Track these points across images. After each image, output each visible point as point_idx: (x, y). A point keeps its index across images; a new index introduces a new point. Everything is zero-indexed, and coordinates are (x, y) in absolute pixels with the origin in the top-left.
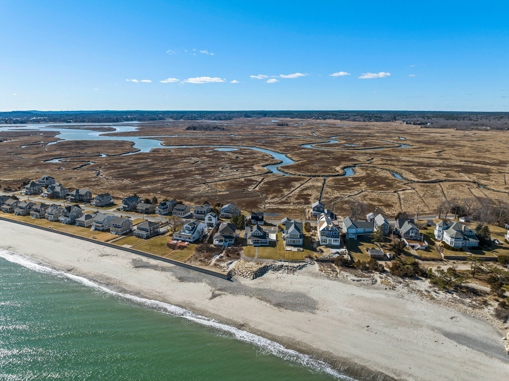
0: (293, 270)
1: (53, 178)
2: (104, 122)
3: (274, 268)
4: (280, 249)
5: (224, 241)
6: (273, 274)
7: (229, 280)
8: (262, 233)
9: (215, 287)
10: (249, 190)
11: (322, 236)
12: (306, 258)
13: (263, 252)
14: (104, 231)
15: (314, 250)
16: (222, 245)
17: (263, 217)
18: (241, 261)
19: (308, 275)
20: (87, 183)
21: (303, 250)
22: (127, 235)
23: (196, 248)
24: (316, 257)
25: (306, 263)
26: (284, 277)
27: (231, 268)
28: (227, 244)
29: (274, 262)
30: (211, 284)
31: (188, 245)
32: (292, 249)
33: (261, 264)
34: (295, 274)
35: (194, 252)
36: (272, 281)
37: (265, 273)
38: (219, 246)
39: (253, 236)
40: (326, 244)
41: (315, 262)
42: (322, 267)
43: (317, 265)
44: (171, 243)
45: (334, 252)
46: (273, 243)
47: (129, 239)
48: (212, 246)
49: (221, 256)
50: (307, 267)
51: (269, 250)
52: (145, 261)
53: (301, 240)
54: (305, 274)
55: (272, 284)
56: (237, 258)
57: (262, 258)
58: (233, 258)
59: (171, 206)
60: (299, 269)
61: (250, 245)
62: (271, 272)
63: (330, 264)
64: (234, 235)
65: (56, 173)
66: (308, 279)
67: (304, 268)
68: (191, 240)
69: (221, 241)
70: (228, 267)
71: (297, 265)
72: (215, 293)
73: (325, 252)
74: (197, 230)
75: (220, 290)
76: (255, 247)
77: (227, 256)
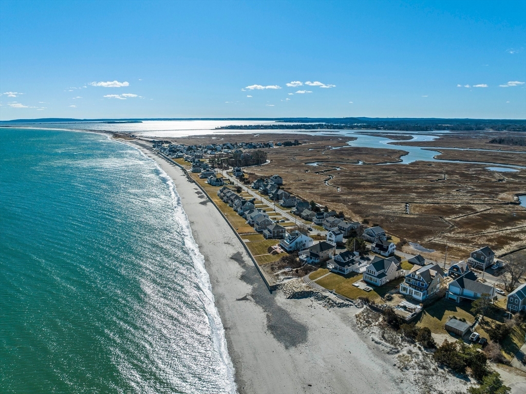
0: (331, 304)
1: (281, 178)
2: (412, 131)
3: (317, 296)
4: (348, 282)
5: (309, 258)
6: (312, 301)
7: (271, 291)
8: (345, 260)
9: (253, 292)
10: (447, 219)
11: (407, 283)
12: (360, 298)
13: (328, 279)
14: (252, 226)
15: (382, 295)
16: (304, 261)
17: (388, 247)
18: (300, 280)
19: (340, 316)
20: (307, 186)
21: (371, 290)
22: (261, 232)
23: (284, 257)
24: (374, 303)
25: (353, 304)
26: (317, 307)
27: (283, 282)
28: (311, 261)
29: (323, 291)
30: (254, 289)
31: (282, 252)
32: (362, 286)
33: (310, 288)
34: (330, 310)
35: (278, 260)
36: (300, 307)
37: (306, 297)
38: (301, 260)
39: (335, 261)
40: (406, 294)
41: (365, 306)
42: (365, 314)
43: (362, 310)
44: (273, 247)
45: (402, 305)
46: (354, 274)
47: (257, 236)
48: (298, 259)
49: (292, 270)
50: (348, 308)
51: (337, 279)
52: (242, 256)
53: (378, 280)
54: (339, 314)
55: (296, 309)
56: (300, 276)
57: (318, 283)
58: (297, 274)
59: (327, 217)
60: (338, 307)
61: (328, 269)
62: (312, 298)
63: (380, 315)
64: (321, 254)
65: (298, 174)
66: (334, 319)
67: (344, 307)
68: (287, 249)
69: (307, 257)
70: (283, 280)
71: (341, 301)
72: (247, 297)
73: (393, 301)
74: (295, 241)
75: (252, 296)
76: (330, 272)
77: (297, 271)
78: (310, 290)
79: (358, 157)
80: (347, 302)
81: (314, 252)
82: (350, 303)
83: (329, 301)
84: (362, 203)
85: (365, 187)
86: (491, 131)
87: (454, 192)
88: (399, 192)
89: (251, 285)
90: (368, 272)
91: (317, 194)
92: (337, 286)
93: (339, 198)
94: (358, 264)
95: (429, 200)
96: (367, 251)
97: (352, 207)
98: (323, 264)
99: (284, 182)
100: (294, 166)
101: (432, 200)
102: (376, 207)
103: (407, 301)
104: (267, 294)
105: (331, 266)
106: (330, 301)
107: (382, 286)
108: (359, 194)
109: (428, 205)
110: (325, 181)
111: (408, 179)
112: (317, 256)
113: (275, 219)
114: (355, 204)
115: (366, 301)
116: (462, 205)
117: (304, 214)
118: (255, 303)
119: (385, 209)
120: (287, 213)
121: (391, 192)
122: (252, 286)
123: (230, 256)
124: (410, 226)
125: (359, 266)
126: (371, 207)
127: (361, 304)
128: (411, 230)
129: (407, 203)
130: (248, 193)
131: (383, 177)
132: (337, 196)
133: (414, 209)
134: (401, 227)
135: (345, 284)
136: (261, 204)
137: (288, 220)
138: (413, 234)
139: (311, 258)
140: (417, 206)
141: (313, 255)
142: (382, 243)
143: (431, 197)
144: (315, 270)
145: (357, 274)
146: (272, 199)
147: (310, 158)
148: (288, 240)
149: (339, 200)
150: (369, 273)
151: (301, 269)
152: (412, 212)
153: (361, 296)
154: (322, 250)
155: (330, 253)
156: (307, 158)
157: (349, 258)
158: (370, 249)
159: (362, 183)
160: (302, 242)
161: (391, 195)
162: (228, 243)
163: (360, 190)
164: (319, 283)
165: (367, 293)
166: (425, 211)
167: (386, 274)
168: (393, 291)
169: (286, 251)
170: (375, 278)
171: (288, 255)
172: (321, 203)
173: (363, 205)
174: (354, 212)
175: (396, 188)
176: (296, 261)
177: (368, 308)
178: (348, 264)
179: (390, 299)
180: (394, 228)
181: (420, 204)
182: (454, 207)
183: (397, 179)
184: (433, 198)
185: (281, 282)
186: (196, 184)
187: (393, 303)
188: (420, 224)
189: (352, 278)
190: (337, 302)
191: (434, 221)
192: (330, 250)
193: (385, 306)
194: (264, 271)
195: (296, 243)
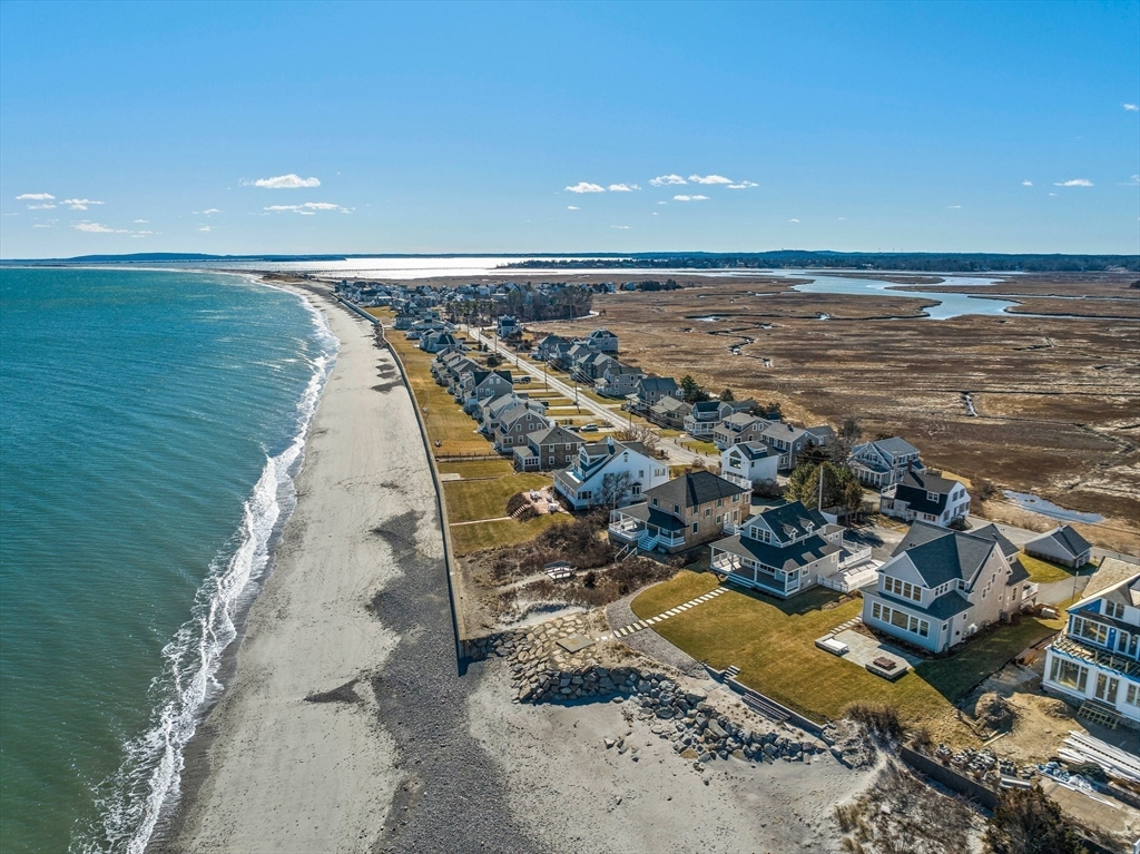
0: (720, 742)
1: (612, 335)
2: (939, 271)
3: (656, 695)
4: (799, 630)
5: (647, 531)
6: (629, 718)
7: (463, 665)
8: (785, 538)
9: (388, 665)
10: (1100, 429)
11: (1076, 641)
12: (855, 714)
13: (710, 614)
14: (490, 437)
15: (963, 698)
16: (627, 541)
17: (944, 498)
18: (593, 615)
19: (755, 808)
20: (682, 356)
21: (904, 673)
22: (509, 455)
23: (554, 528)
24: (924, 740)
25: (820, 744)
26: (646, 754)
27: (524, 625)
28: (650, 545)
29: (685, 670)
30: (400, 654)
31: (553, 511)
32: (864, 651)
33: (628, 655)
34: (709, 770)
35: (532, 538)
36: (566, 748)
37: (605, 698)
38: (617, 541)
39: (744, 541)
40: (1081, 696)
41: (883, 759)
42: (886, 807)
43: (868, 779)
44: (527, 495)
45: (1078, 758)
46: (820, 595)
47: (493, 464)
48: (604, 536)
49: (572, 577)
50: (801, 767)
51: (748, 615)
52: (418, 523)
53: (933, 623)
54: (752, 797)
55: (544, 760)
56: (597, 601)
57: (666, 631)
58: (590, 594)
59: (727, 413)
60: (749, 756)
61: (717, 572)
62: (632, 704)
63: (966, 816)
64: (688, 516)
65: (663, 335)
66: (723, 830)
67: (778, 762)
68: (573, 500)
69: (641, 527)
70: (524, 617)
71: (766, 727)
72: (356, 688)
73: (1020, 735)
74: (603, 471)
75: (379, 683)
76: (722, 584)
77: (590, 581)
78: (625, 663)
79: (818, 308)
80: (790, 735)
81: (666, 507)
82: (808, 738)
83: (705, 725)
84: (836, 390)
85: (839, 360)
86: (1121, 272)
87: (1089, 370)
88: (935, 370)
89: (399, 633)
90: (888, 588)
91: (706, 371)
92: (749, 648)
93: (767, 380)
94: (836, 554)
95: (1026, 387)
96: (865, 516)
97: (804, 400)
98: (696, 557)
99: (621, 349)
100: (657, 321)
101: (1037, 387)
102: (876, 401)
103: (1094, 733)
104: (443, 676)
105: (727, 564)
106: (713, 724)
107: (951, 652)
108: (823, 372)
109: (1027, 396)
110: (734, 347)
111: (954, 345)
112: (674, 523)
113: (571, 422)
114: (816, 393)
115: (886, 728)
116: (1131, 398)
117: (659, 409)
118: (374, 720)
119: (903, 405)
120: (611, 409)
121: (912, 369)
122: (398, 639)
123: (377, 525)
124: (991, 447)
125: (841, 565)
126: (862, 399)
127: (860, 745)
128: (1000, 457)
129: (966, 393)
130: (517, 367)
131: (884, 342)
132: (763, 377)
133: (990, 406)
134: (964, 448)
135: (784, 639)
136: (544, 391)
137: (608, 425)
138: (1006, 466)
139: (653, 533)
140: (996, 399)
141: (662, 520)
142: (922, 484)
143: (1029, 380)
144: (665, 575)
145: (835, 595)
146: (580, 380)
147: (698, 309)
148: (580, 471)
149: (767, 384)
150: (892, 593)
151: (610, 574)
152: (987, 411)
153: (861, 703)
154: (694, 500)
155: (728, 513)
156: (693, 309)
157: (802, 531)
158: (876, 507)
159: (830, 352)
160: (627, 475)
161: (915, 375)
162: (393, 486)
163: (826, 365)
164: (668, 632)
165: (885, 686)
166: (1025, 410)
167: (970, 598)
168: (1008, 678)
169: (570, 507)
170: (921, 618)
171: (571, 520)
172: (714, 391)
173: (839, 396)
174: (811, 411)
175: (927, 362)
176: (596, 544)
177: (898, 765)
178: (796, 553)
179: (1004, 721)
180: (941, 450)
181: (1005, 395)
182: (1108, 401)
183: (924, 345)
184: (1037, 382)
185: (515, 626)
186: (391, 351)
187: (1024, 744)
188: (1022, 442)
189: (813, 613)
190: (746, 732)
191: (1064, 435)
192: (728, 502)
193: (988, 760)
194: (466, 576)
195: (606, 480)
